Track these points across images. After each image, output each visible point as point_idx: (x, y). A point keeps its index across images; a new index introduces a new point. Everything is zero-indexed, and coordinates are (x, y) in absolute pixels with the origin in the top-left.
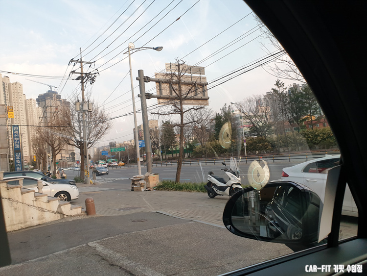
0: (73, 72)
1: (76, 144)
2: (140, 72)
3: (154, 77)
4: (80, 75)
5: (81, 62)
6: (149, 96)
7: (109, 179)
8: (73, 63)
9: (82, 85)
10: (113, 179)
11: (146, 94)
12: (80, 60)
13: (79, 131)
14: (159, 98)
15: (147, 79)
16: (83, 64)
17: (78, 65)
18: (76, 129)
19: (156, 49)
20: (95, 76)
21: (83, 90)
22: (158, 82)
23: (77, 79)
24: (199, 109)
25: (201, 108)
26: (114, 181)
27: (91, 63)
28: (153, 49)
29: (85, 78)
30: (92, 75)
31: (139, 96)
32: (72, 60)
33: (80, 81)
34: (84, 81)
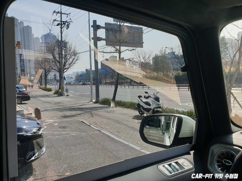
0: (55, 20)
2: (95, 22)
5: (61, 13)
6: (100, 39)
9: (61, 30)
10: (80, 93)
11: (98, 37)
14: (107, 41)
15: (99, 27)
18: (57, 59)
21: (61, 33)
22: (107, 29)
24: (131, 50)
25: (133, 50)
27: (68, 14)
29: (63, 24)
31: (92, 39)
32: (54, 12)
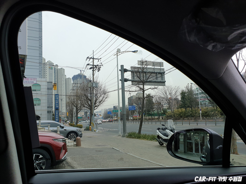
0: (88, 64)
1: (88, 107)
2: (122, 66)
3: (130, 69)
4: (92, 66)
5: (93, 59)
6: (126, 80)
7: (107, 129)
8: (89, 59)
9: (93, 73)
10: (109, 129)
11: (125, 79)
12: (92, 57)
13: (90, 99)
14: (132, 81)
15: (126, 71)
16: (94, 60)
17: (92, 60)
19: (134, 52)
20: (100, 67)
21: (93, 75)
22: (132, 72)
23: (90, 69)
24: (153, 89)
25: (155, 88)
26: (109, 131)
27: (99, 59)
28: (132, 52)
29: (95, 68)
30: (99, 66)
31: (120, 80)
32: (88, 58)
33: (92, 70)
34: (94, 69)
